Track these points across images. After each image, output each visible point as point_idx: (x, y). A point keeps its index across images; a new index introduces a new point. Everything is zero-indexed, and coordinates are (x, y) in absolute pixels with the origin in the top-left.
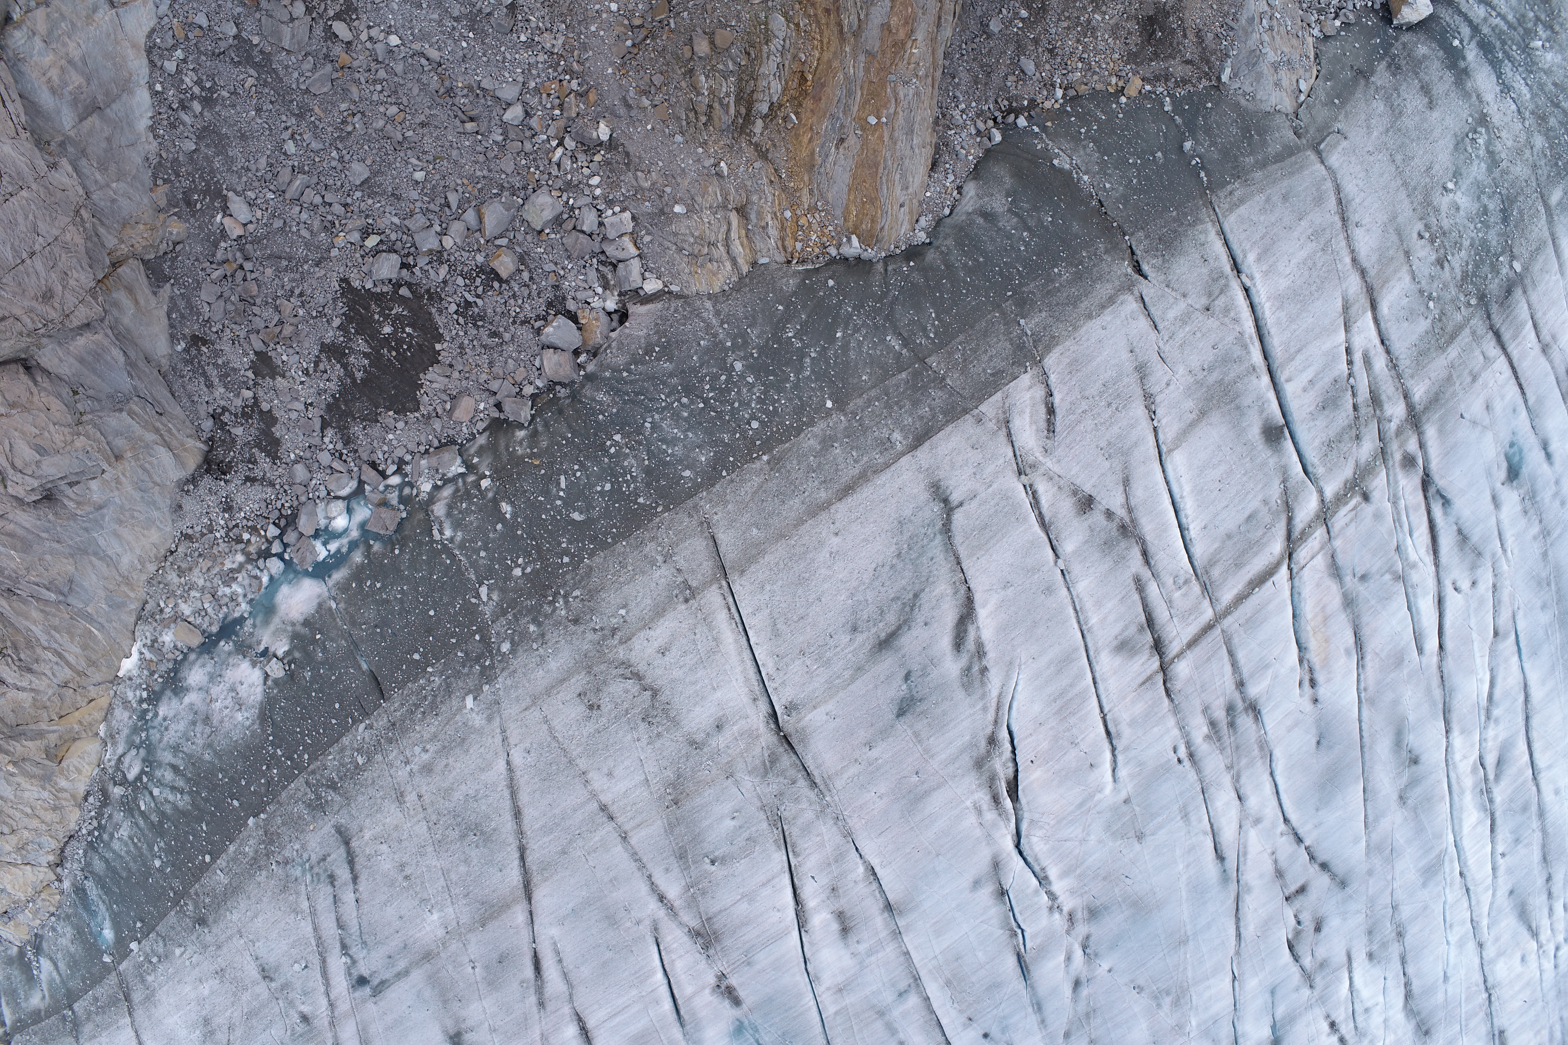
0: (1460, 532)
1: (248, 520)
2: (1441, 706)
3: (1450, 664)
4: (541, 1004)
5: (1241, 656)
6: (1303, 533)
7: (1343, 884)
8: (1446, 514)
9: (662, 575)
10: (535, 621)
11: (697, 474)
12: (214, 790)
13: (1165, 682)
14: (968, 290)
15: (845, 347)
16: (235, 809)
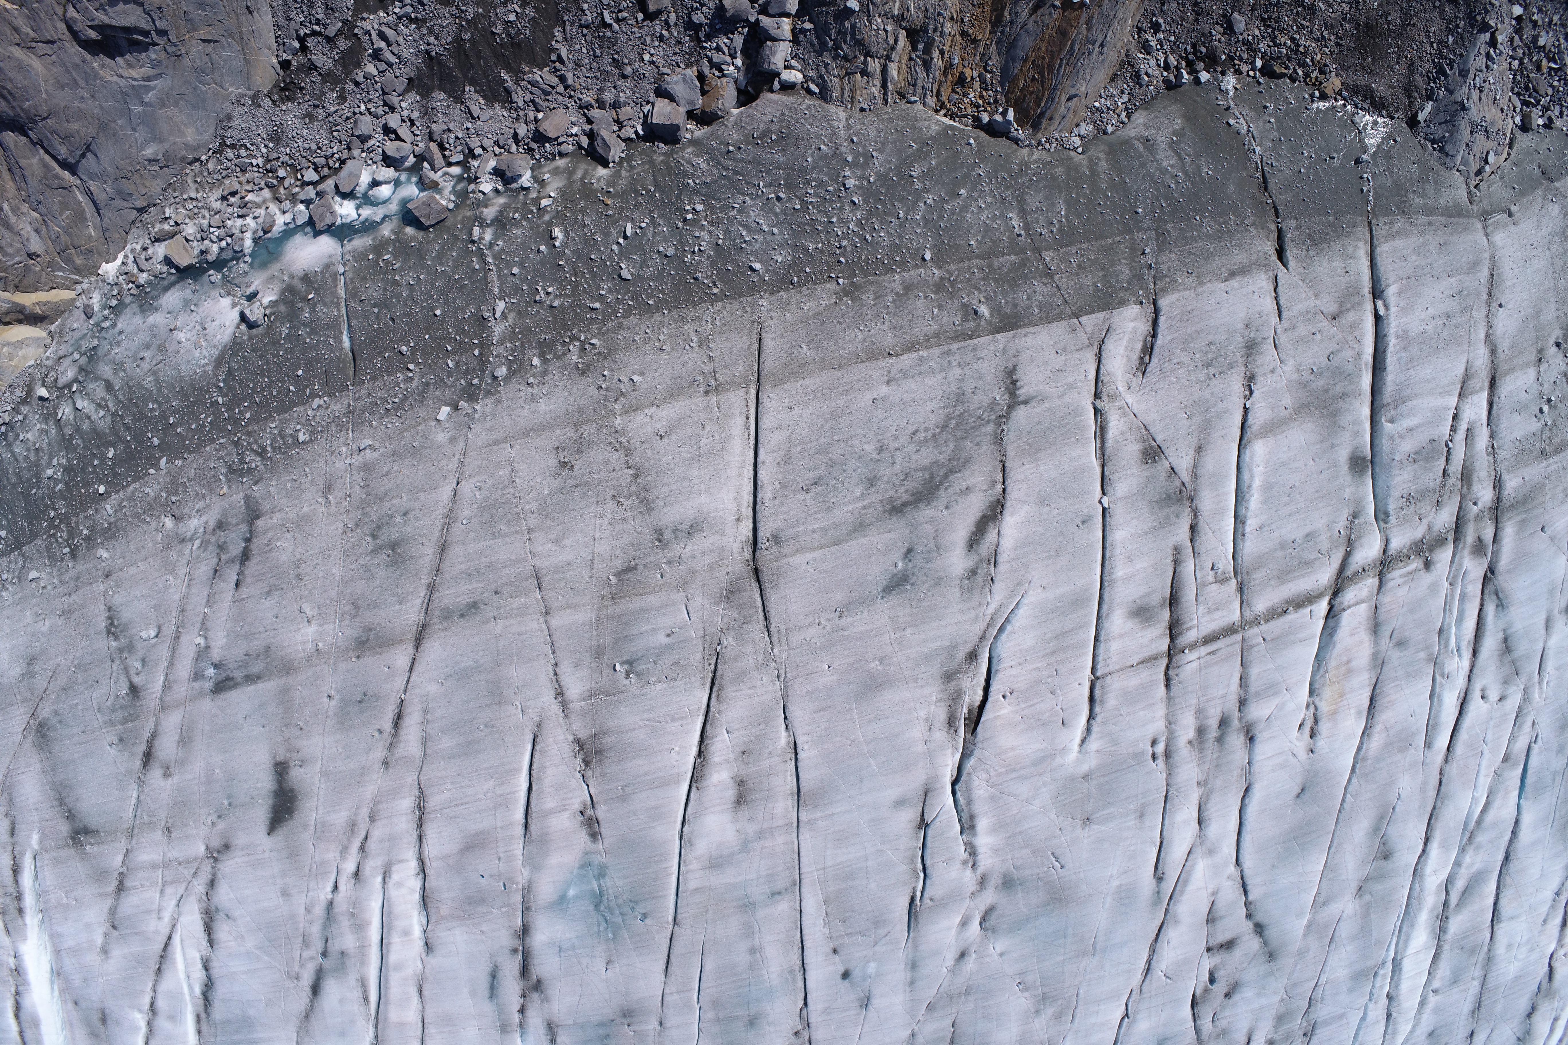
0: (1506, 640)
1: (291, 158)
2: (1429, 809)
3: (1453, 769)
4: (386, 764)
5: (1254, 671)
6: (1356, 574)
7: (1271, 956)
8: (1497, 616)
9: (694, 357)
10: (542, 355)
11: (767, 271)
12: (139, 420)
13: (1168, 668)
14: (1105, 204)
15: (965, 208)
16: (152, 447)
